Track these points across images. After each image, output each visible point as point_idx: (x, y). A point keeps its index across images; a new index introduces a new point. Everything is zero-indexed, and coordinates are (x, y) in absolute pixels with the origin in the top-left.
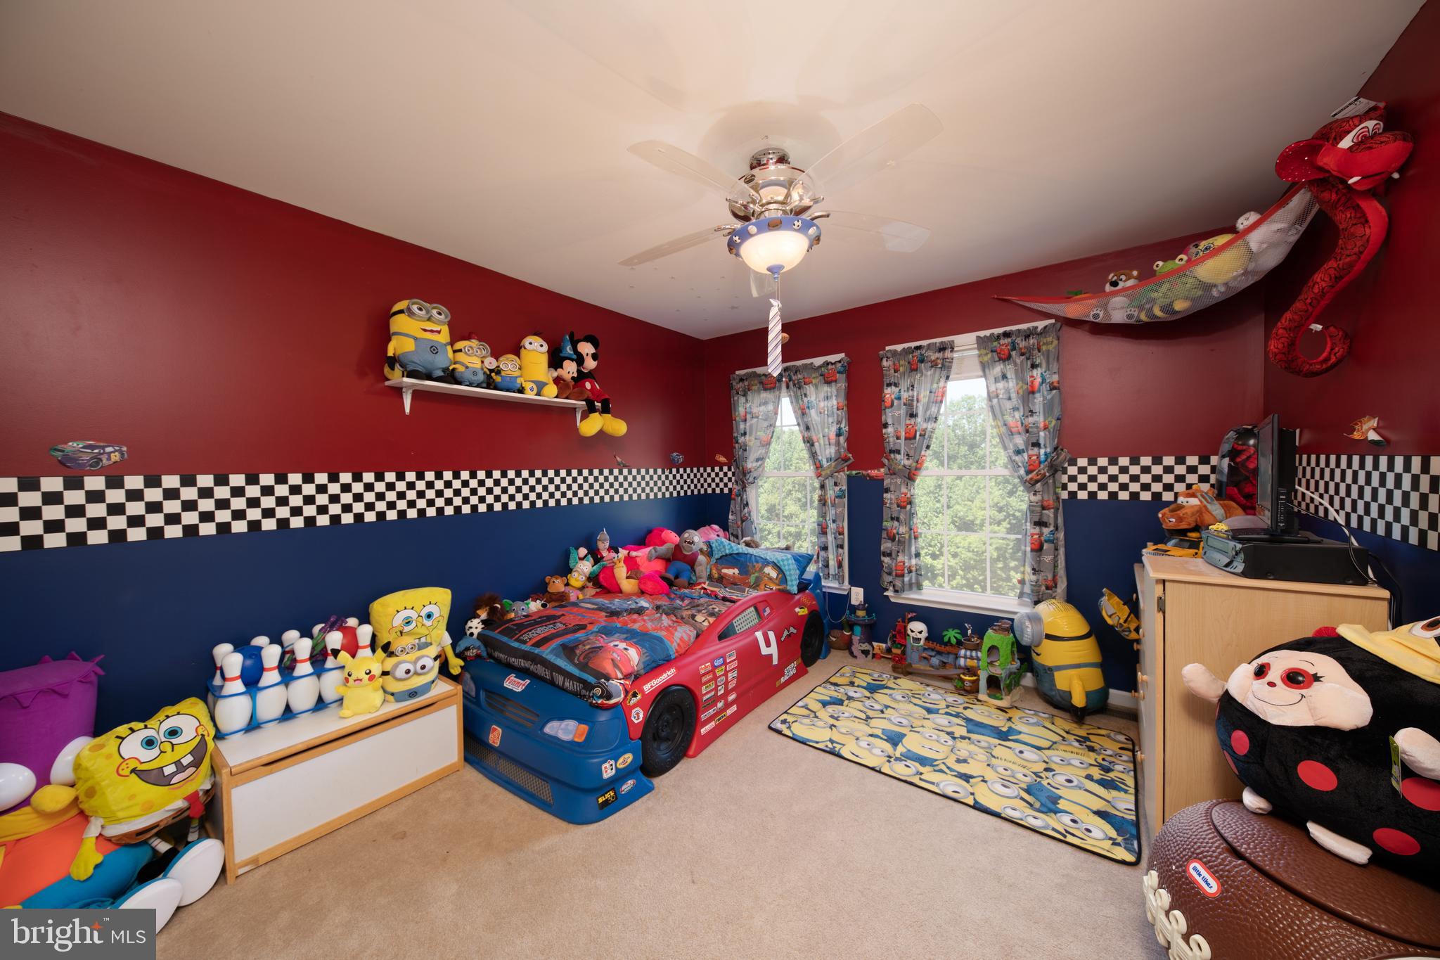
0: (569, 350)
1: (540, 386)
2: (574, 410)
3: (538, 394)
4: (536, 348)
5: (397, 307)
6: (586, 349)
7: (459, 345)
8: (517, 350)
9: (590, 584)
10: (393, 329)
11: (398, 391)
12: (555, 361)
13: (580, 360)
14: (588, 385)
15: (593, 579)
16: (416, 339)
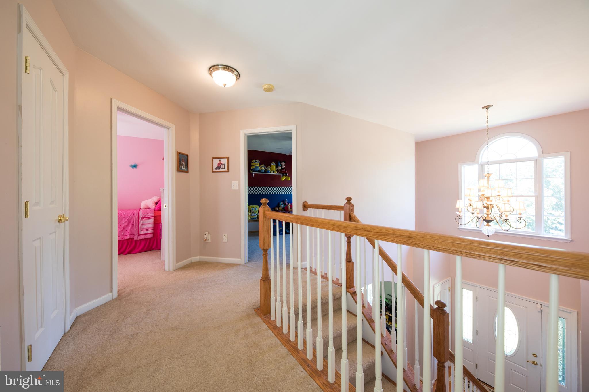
0: (279, 164)
1: (274, 172)
2: (281, 175)
3: (273, 173)
4: (273, 165)
5: (253, 161)
6: (284, 163)
7: (261, 166)
8: (270, 165)
9: (283, 210)
10: (252, 165)
11: (252, 174)
12: (277, 166)
13: (282, 166)
14: (283, 171)
15: (283, 208)
16: (255, 166)
